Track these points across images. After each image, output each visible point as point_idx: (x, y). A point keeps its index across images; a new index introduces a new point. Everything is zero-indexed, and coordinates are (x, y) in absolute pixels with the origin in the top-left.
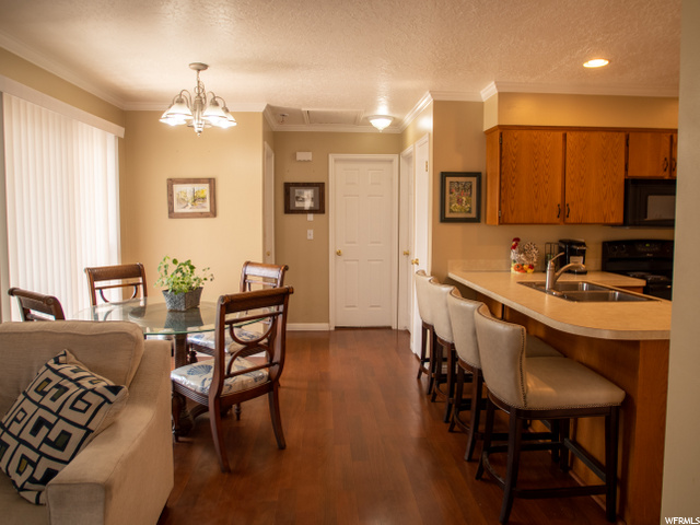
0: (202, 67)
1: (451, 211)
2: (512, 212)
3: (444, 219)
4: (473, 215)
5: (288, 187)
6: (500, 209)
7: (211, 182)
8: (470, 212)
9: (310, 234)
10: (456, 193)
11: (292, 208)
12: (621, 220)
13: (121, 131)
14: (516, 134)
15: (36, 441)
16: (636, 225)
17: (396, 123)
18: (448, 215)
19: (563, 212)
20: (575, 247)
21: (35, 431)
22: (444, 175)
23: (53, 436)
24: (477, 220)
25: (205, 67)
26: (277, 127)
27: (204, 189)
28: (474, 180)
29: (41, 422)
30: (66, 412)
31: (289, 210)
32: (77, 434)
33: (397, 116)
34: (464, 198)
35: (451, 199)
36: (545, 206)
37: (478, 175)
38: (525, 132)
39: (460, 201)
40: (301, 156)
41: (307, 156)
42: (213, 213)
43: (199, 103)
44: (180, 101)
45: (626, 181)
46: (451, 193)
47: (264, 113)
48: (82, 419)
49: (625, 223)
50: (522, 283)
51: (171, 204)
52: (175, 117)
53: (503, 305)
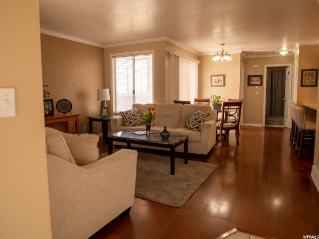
0: (223, 45)
3: (302, 85)
4: (314, 84)
5: (249, 77)
7: (224, 76)
9: (257, 93)
10: (307, 77)
11: (250, 84)
13: (199, 62)
15: (195, 122)
17: (290, 52)
18: (304, 84)
21: (195, 120)
22: (302, 71)
23: (198, 121)
24: (315, 86)
25: (224, 44)
26: (245, 57)
27: (222, 78)
28: (315, 72)
29: (196, 119)
30: (200, 117)
31: (249, 85)
32: (202, 121)
33: (290, 50)
35: (305, 78)
37: (316, 70)
39: (309, 79)
40: (254, 66)
41: (256, 66)
42: (224, 85)
43: (222, 54)
44: (218, 55)
46: (305, 76)
47: (241, 54)
48: (203, 119)
51: (212, 83)
52: (216, 59)
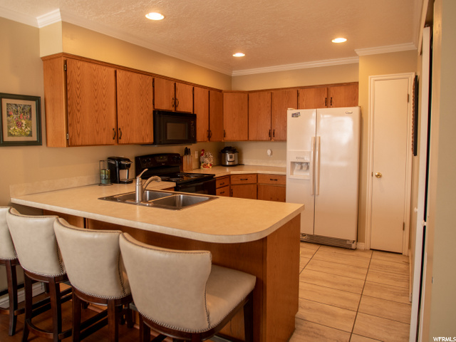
1: (10, 135)
2: (79, 135)
3: (3, 144)
6: (67, 132)
8: (31, 135)
10: (14, 116)
12: (152, 141)
14: (80, 64)
16: (161, 144)
18: (7, 139)
19: (117, 135)
20: (122, 162)
24: (38, 143)
28: (33, 104)
34: (24, 122)
35: (9, 122)
36: (104, 129)
37: (37, 99)
38: (86, 64)
39: (19, 125)
45: (154, 112)
46: (9, 115)
49: (154, 143)
50: (102, 199)
53: (85, 219)
